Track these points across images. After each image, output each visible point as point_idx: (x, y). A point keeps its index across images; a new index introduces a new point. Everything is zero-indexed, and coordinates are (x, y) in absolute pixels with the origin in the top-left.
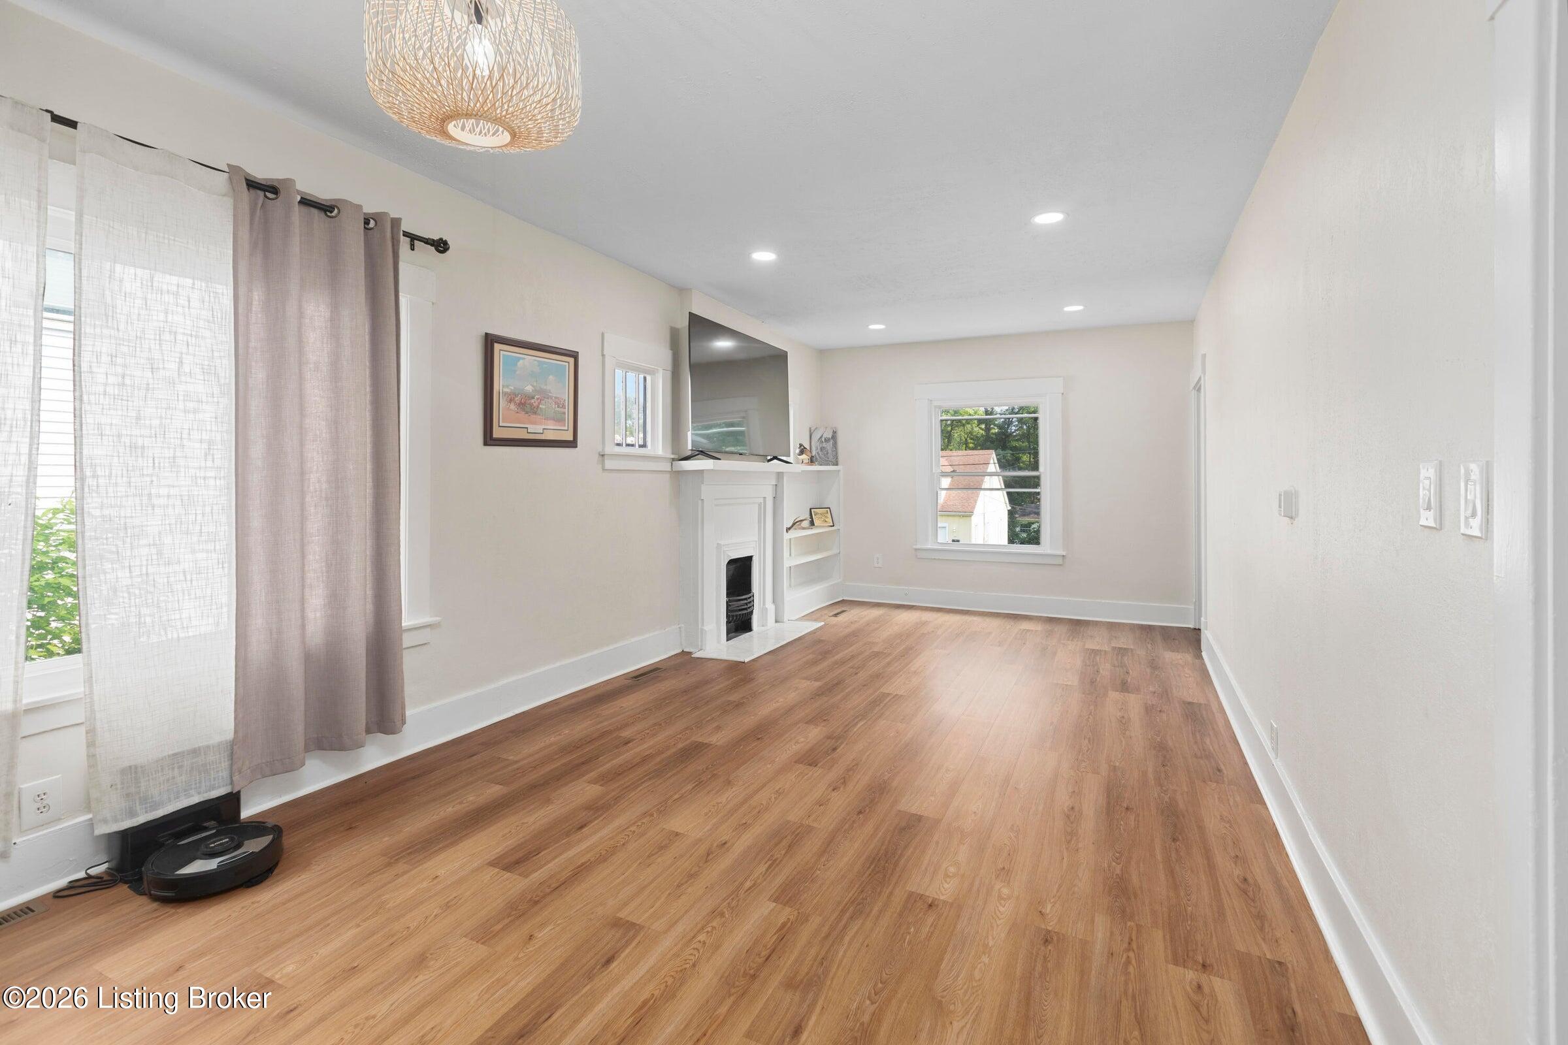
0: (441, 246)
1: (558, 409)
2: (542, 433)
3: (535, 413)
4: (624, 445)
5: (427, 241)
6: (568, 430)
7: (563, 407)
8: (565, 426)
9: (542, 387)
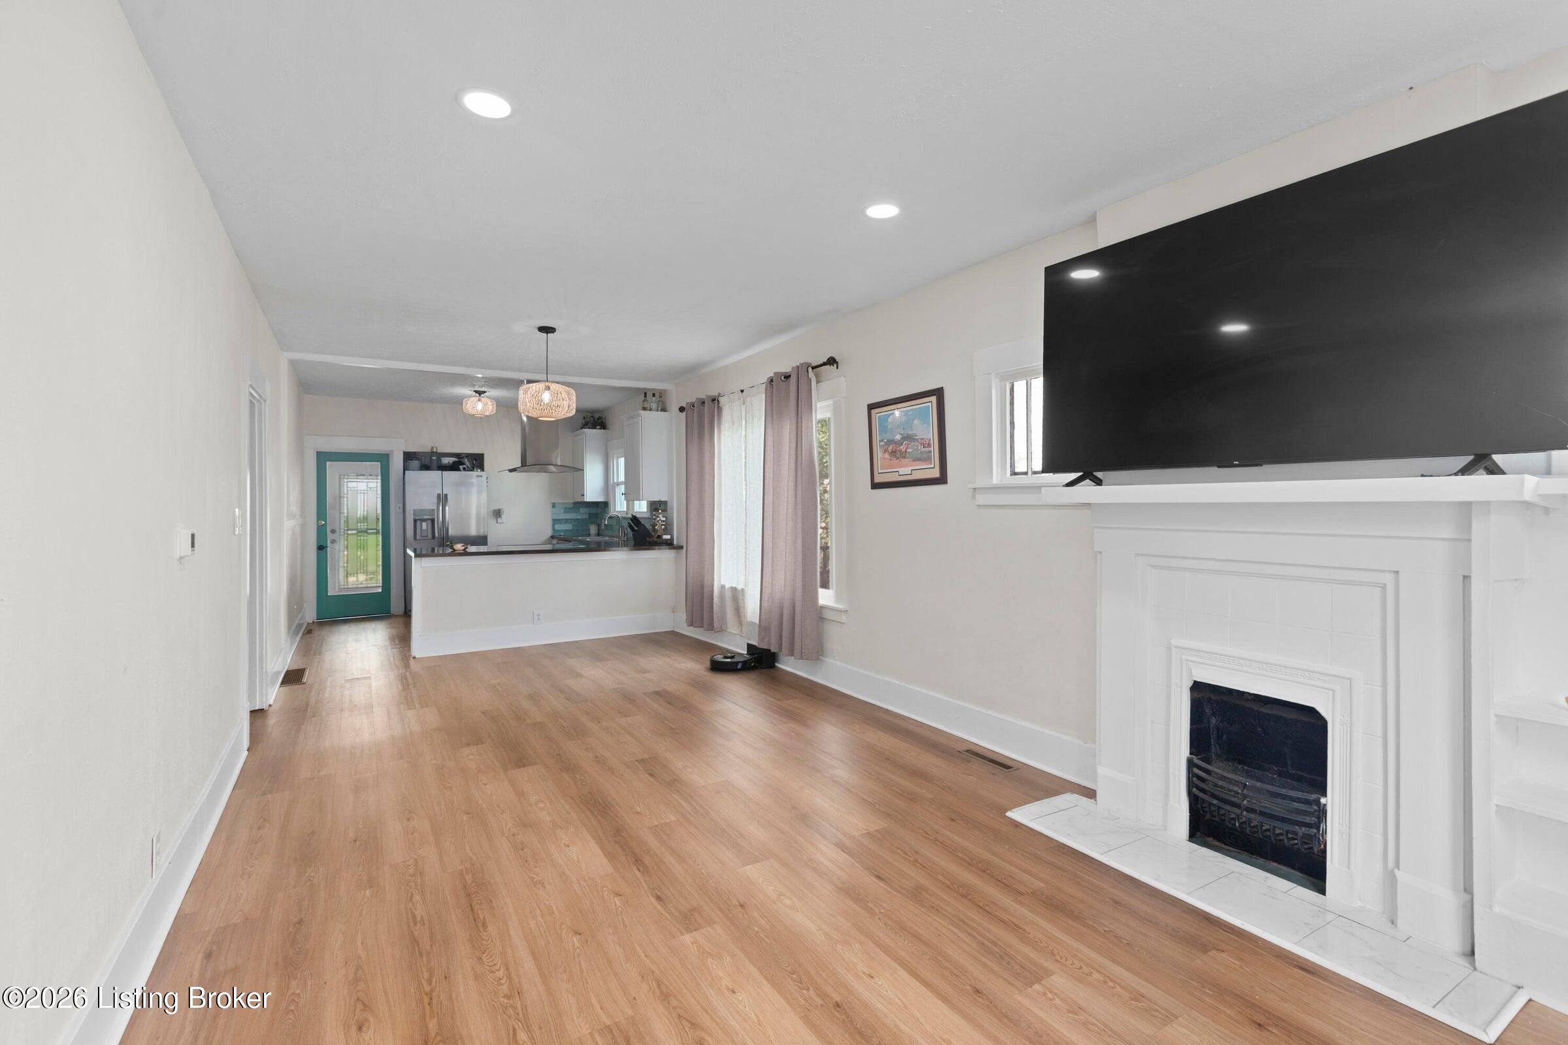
0: (832, 361)
1: (924, 449)
2: (911, 474)
3: (904, 457)
4: (1030, 473)
5: (824, 364)
6: (934, 468)
7: (929, 445)
8: (931, 464)
9: (908, 433)
